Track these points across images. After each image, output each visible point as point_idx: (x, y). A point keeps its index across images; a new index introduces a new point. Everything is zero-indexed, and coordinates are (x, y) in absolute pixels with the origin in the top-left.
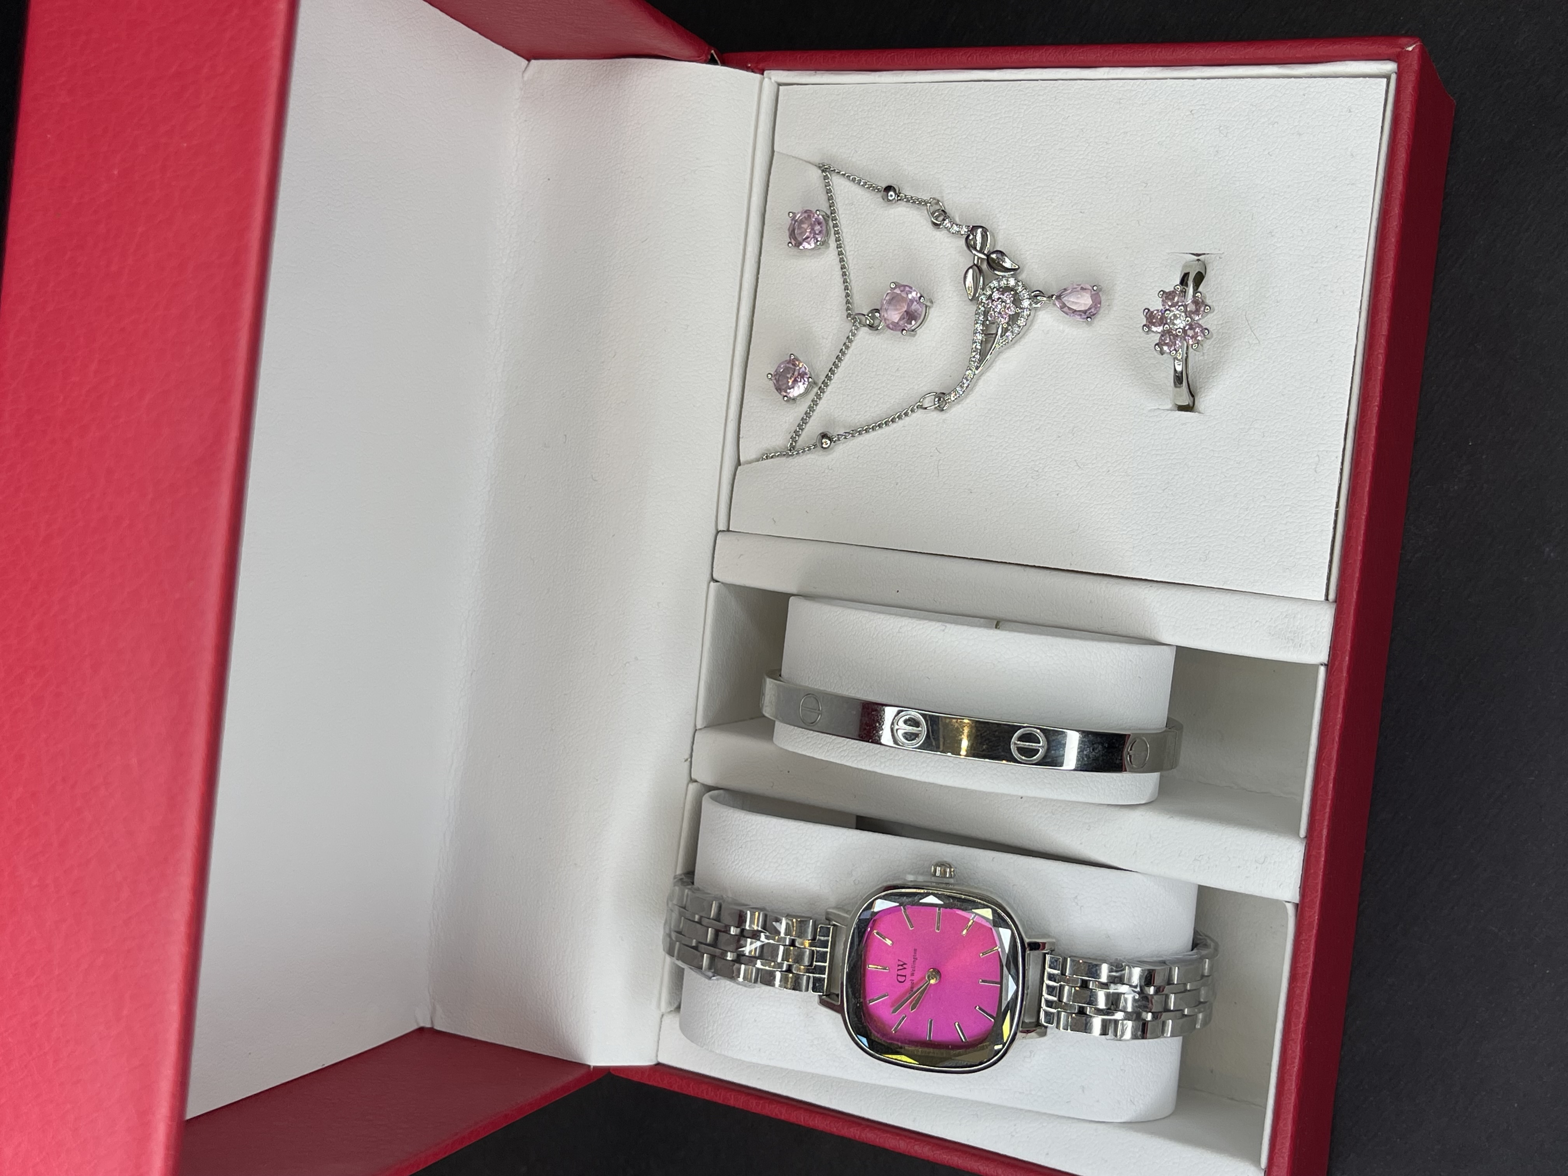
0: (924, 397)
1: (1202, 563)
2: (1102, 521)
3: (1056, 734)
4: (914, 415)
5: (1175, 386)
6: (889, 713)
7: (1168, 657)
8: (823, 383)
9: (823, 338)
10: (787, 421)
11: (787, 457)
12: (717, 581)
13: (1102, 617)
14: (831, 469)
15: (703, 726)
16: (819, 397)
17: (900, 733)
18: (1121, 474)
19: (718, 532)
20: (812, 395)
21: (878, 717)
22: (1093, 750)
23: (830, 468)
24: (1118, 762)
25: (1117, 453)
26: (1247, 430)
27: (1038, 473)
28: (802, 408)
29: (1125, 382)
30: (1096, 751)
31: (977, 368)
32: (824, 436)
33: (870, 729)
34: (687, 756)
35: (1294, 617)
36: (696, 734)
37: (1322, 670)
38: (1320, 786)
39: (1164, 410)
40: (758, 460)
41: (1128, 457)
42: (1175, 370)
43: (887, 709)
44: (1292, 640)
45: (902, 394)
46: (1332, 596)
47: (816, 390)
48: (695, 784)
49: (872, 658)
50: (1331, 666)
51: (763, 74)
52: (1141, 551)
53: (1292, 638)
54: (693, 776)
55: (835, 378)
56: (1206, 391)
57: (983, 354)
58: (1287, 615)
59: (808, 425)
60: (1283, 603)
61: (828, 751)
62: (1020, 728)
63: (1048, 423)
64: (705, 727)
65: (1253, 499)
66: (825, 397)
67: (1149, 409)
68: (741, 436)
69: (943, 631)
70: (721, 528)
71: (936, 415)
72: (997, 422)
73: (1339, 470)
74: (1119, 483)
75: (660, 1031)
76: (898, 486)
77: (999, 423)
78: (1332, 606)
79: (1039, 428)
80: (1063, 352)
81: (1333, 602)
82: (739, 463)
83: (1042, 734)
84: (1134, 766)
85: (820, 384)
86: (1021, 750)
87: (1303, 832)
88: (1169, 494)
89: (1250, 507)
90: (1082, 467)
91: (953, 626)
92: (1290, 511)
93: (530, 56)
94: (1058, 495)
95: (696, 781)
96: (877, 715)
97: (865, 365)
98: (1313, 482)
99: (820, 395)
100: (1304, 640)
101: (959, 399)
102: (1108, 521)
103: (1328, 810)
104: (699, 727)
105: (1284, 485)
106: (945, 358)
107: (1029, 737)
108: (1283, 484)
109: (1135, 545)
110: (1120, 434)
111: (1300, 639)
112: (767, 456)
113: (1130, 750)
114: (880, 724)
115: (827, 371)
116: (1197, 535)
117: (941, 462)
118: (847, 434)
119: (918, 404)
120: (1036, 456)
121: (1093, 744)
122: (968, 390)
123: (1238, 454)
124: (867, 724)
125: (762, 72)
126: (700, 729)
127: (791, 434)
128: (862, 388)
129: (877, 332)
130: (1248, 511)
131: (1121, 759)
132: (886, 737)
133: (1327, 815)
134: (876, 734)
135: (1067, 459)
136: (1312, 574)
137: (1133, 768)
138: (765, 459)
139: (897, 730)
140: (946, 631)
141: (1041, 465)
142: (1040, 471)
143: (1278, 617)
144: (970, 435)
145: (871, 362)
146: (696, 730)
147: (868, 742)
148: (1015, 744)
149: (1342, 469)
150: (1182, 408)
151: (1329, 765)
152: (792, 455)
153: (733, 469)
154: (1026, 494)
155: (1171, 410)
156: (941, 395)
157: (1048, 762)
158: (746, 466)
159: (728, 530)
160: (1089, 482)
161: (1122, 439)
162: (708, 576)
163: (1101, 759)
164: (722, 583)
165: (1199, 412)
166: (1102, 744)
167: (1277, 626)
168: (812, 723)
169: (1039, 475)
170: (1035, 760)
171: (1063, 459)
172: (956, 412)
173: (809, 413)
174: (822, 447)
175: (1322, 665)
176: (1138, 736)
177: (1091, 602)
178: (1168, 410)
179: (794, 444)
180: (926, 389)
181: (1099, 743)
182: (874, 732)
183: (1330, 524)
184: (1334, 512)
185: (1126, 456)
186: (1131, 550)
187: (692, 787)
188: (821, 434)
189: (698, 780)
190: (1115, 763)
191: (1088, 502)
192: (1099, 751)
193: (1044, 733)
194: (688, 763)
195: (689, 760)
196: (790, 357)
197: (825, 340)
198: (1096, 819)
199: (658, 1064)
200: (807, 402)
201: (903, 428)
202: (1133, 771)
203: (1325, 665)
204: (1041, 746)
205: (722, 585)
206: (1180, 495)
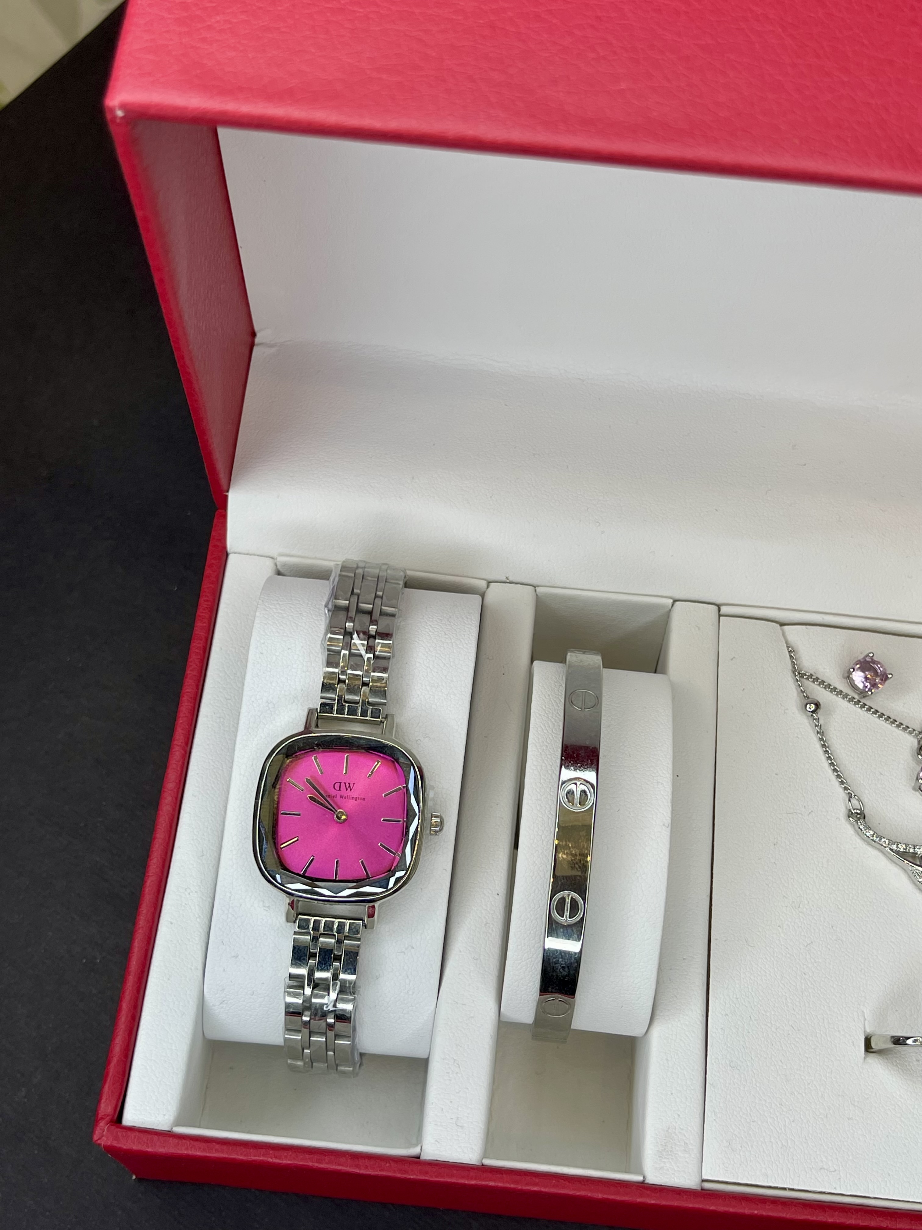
0: (859, 800)
1: (728, 1063)
2: (759, 969)
3: (578, 933)
4: (841, 790)
5: (893, 1037)
6: (590, 775)
7: (636, 1031)
8: (864, 703)
9: (904, 704)
10: (825, 670)
11: (792, 670)
12: (673, 605)
13: (671, 969)
14: (785, 713)
15: (538, 594)
16: (851, 700)
17: (573, 787)
18: (803, 985)
19: (719, 606)
20: (852, 694)
21: (586, 765)
22: (563, 967)
23: (786, 711)
24: (550, 989)
25: (823, 981)
26: (853, 1103)
27: (797, 907)
28: (841, 685)
29: (887, 988)
30: (561, 970)
31: (892, 850)
32: (817, 705)
33: (574, 757)
34: (511, 579)
35: (685, 1151)
36: (531, 587)
37: (640, 1178)
38: (534, 1178)
39: (865, 1025)
40: (787, 642)
41: (819, 992)
42: (909, 1038)
43: (593, 774)
44: (665, 1149)
45: (859, 778)
46: (707, 1186)
47: (857, 697)
48: (486, 586)
50: (643, 1187)
52: (734, 1005)
53: (667, 1150)
54: (492, 584)
55: (868, 715)
56: (885, 1064)
57: (903, 855)
58: (687, 1144)
59: (823, 690)
60: (698, 1140)
62: (584, 899)
63: (844, 917)
65: (791, 1110)
66: (851, 706)
67: (865, 1011)
68: (808, 627)
70: (724, 609)
71: (842, 811)
72: (841, 868)
73: (823, 1190)
74: (794, 984)
75: (258, 556)
76: (775, 775)
77: (841, 870)
78: (699, 1186)
79: (839, 908)
80: (910, 930)
81: (701, 1187)
82: (782, 624)
83: (578, 919)
84: (544, 1004)
85: (863, 701)
86: (562, 900)
87: (488, 1162)
88: (788, 1031)
89: (783, 1107)
90: (807, 948)
91: (669, 833)
92: (782, 1144)
94: (779, 926)
95: (488, 587)
97: (883, 743)
98: (811, 1167)
100: (665, 1160)
101: (859, 832)
102: (759, 974)
103: (512, 1186)
104: (538, 589)
105: (806, 1139)
106: (896, 818)
107: (574, 906)
109: (739, 1000)
110: (840, 984)
111: (666, 1157)
112: (792, 651)
113: (559, 1001)
114: (580, 767)
115: (875, 707)
116: (753, 1058)
117: (800, 816)
118: (819, 727)
119: (853, 794)
120: (813, 906)
121: (568, 967)
122: (870, 841)
123: (830, 1095)
126: (536, 591)
127: (814, 674)
128: (862, 740)
129: (916, 755)
130: (779, 1106)
131: (552, 992)
132: (567, 774)
133: (508, 1185)
134: (570, 764)
135: (813, 935)
136: (727, 1167)
137: (542, 1002)
138: (788, 649)
139: (576, 784)
141: (805, 910)
142: (800, 909)
143: (685, 1136)
144: (827, 843)
145: (886, 749)
146: (535, 587)
147: (562, 756)
148: (569, 895)
149: (824, 1193)
150: (868, 1042)
151: (554, 1186)
152: (796, 676)
153: (777, 620)
154: (777, 896)
155: (865, 1032)
156: (863, 816)
157: (552, 926)
158: (780, 632)
159: (720, 616)
160: (793, 955)
161: (835, 986)
162: (677, 597)
163: (554, 974)
164: (670, 610)
165: (865, 1058)
166: (568, 975)
167: (676, 1135)
170: (554, 913)
171: (812, 931)
172: (847, 829)
173: (835, 691)
174: (807, 704)
175: (644, 1177)
176: (572, 1007)
177: (684, 959)
178: (865, 1028)
179: (805, 677)
180: (865, 800)
181: (569, 972)
182: (572, 762)
183: (774, 1183)
184: (785, 1186)
185: (820, 990)
186: (735, 997)
187: (483, 584)
188: (819, 703)
189: (489, 589)
190: (549, 987)
191: (775, 955)
192: (561, 973)
193: (579, 921)
194: (504, 579)
195: (508, 581)
196: (890, 674)
197: (902, 705)
199: (227, 555)
200: (846, 690)
201: (828, 780)
202: (539, 1003)
203: (644, 1181)
204: (565, 919)
205: (668, 610)
206: (789, 1042)
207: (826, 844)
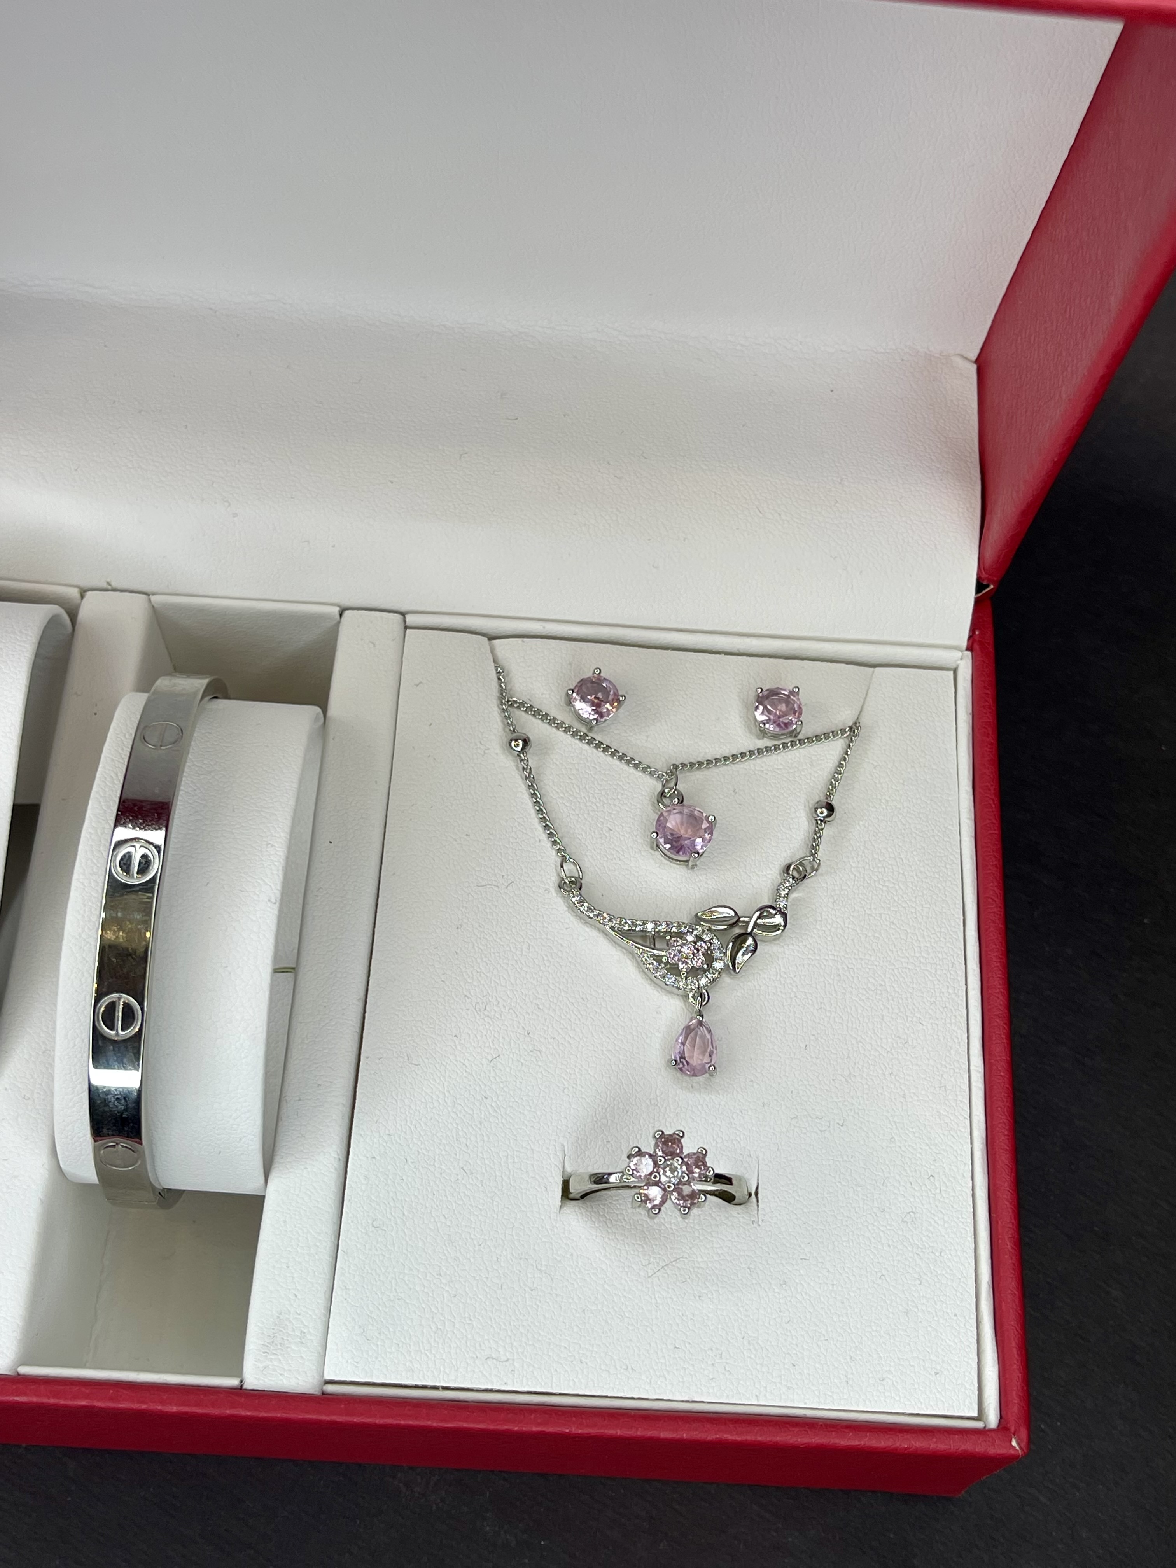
0: (575, 864)
1: (370, 1221)
2: (424, 1094)
3: (135, 1051)
4: (554, 853)
5: (591, 1176)
6: (157, 836)
7: (249, 1185)
8: (592, 738)
9: (647, 737)
10: (544, 696)
11: (499, 697)
12: (341, 615)
13: (300, 1100)
14: (485, 753)
15: (156, 606)
16: (575, 734)
17: (132, 850)
18: (483, 1112)
19: (403, 614)
20: (577, 725)
21: (150, 821)
22: (118, 1099)
23: (486, 751)
24: (105, 1131)
25: (510, 1106)
26: (539, 1268)
27: (482, 1010)
28: (561, 716)
29: (597, 1112)
30: (116, 1102)
31: (612, 928)
32: (526, 742)
33: (134, 812)
34: (114, 584)
35: (302, 1343)
36: (144, 596)
37: (234, 1382)
38: (83, 1389)
39: (564, 1162)
40: (495, 661)
41: (504, 1121)
42: (610, 1174)
43: (162, 833)
44: (273, 1342)
45: (580, 837)
46: (330, 1388)
47: (584, 730)
48: (78, 596)
49: (234, 811)
50: (240, 1392)
51: (967, 649)
52: (385, 1144)
53: (276, 1342)
54: (89, 593)
55: (599, 753)
56: (588, 1213)
57: (628, 935)
58: (304, 1333)
59: (540, 722)
60: (320, 1327)
61: (113, 760)
62: (141, 1004)
63: (546, 1020)
64: (153, 607)
65: (452, 1281)
66: (576, 742)
67: (565, 1144)
68: (525, 640)
69: (269, 901)
70: (410, 619)
71: (554, 880)
72: (546, 956)
73: (490, 1387)
74: (471, 1113)
76: (465, 837)
77: (546, 958)
78: (318, 1389)
79: (539, 1008)
80: (635, 1034)
81: (322, 1389)
82: (491, 638)
83: (133, 1033)
84: (102, 1152)
85: (590, 735)
86: (112, 1006)
87: (24, 1370)
88: (457, 1175)
89: (441, 1278)
90: (492, 1064)
91: (276, 912)
92: (437, 1328)
93: (982, 364)
94: (456, 1036)
95: (82, 597)
96: (152, 820)
97: (616, 789)
98: (474, 1356)
99: (577, 735)
100: (273, 1357)
101: (573, 908)
102: (424, 1101)
103: (52, 1401)
104: (153, 598)
105: (471, 1320)
106: (626, 888)
107: (129, 1015)
108: (472, 1318)
109: (392, 1137)
110: (533, 1110)
111: (274, 1352)
112: (501, 672)
113: (123, 1146)
114: (141, 824)
115: (607, 742)
116: (406, 1213)
117: (496, 889)
118: (528, 771)
119: (568, 857)
120: (504, 1006)
121: (125, 1098)
122: (584, 918)
123: (509, 1258)
124: (140, 808)
125: (970, 648)
126: (150, 600)
127: (528, 702)
128: (587, 787)
129: (656, 802)
130: (436, 1276)
131: (109, 1135)
132: (123, 833)
133: (45, 1400)
134: (128, 820)
135: (501, 1045)
136: (357, 1363)
137: (100, 1150)
138: (497, 670)
139: (134, 846)
140: (269, 904)
141: (493, 1013)
142: (486, 1013)
143: (302, 1322)
144: (530, 923)
145: (619, 797)
146: (149, 595)
147: (118, 810)
148: (119, 999)
149: (491, 1391)
150: (566, 1184)
151: (111, 1399)
152: (502, 704)
153: (484, 631)
154: (456, 997)
155: (563, 1172)
156: (578, 885)
157: (98, 1043)
158: (488, 647)
159: (406, 628)
160: (472, 1074)
161: (526, 1112)
162: (346, 603)
163: (106, 1109)
164: (339, 622)
165: (561, 1207)
166: (126, 1110)
167: (290, 1322)
168: (144, 738)
169: (480, 1011)
170: (100, 1024)
171: (501, 1040)
172: (557, 904)
173: (554, 723)
174: (512, 740)
175: (241, 1381)
176: (142, 1156)
177: (319, 1085)
178: (564, 1167)
179: (515, 705)
180: (586, 863)
181: (127, 1105)
182: (131, 818)
183: (420, 1380)
184: (437, 1384)
185: (505, 1119)
186: (387, 1132)
187: (74, 593)
188: (528, 738)
189: (84, 600)
190: (103, 1128)
191: (447, 1074)
192: (117, 1107)
193: (135, 1035)
194: (105, 586)
195: (110, 587)
196: (622, 696)
197: (645, 738)
198: (38, 1107)
200: (568, 720)
201: (538, 840)
202: (96, 1151)
203: (242, 1386)
204: (119, 1033)
205: (336, 622)
206: (457, 1190)
207: (529, 925)
